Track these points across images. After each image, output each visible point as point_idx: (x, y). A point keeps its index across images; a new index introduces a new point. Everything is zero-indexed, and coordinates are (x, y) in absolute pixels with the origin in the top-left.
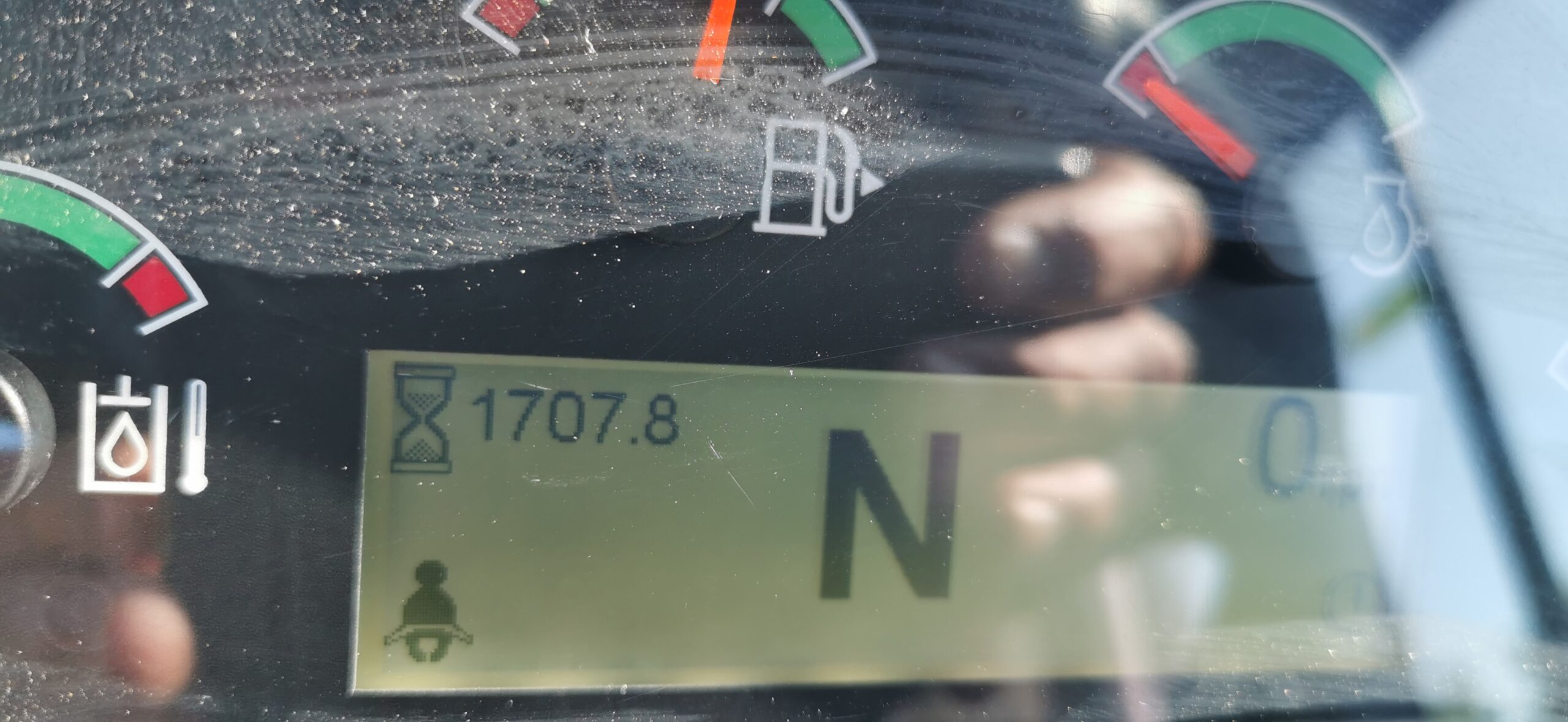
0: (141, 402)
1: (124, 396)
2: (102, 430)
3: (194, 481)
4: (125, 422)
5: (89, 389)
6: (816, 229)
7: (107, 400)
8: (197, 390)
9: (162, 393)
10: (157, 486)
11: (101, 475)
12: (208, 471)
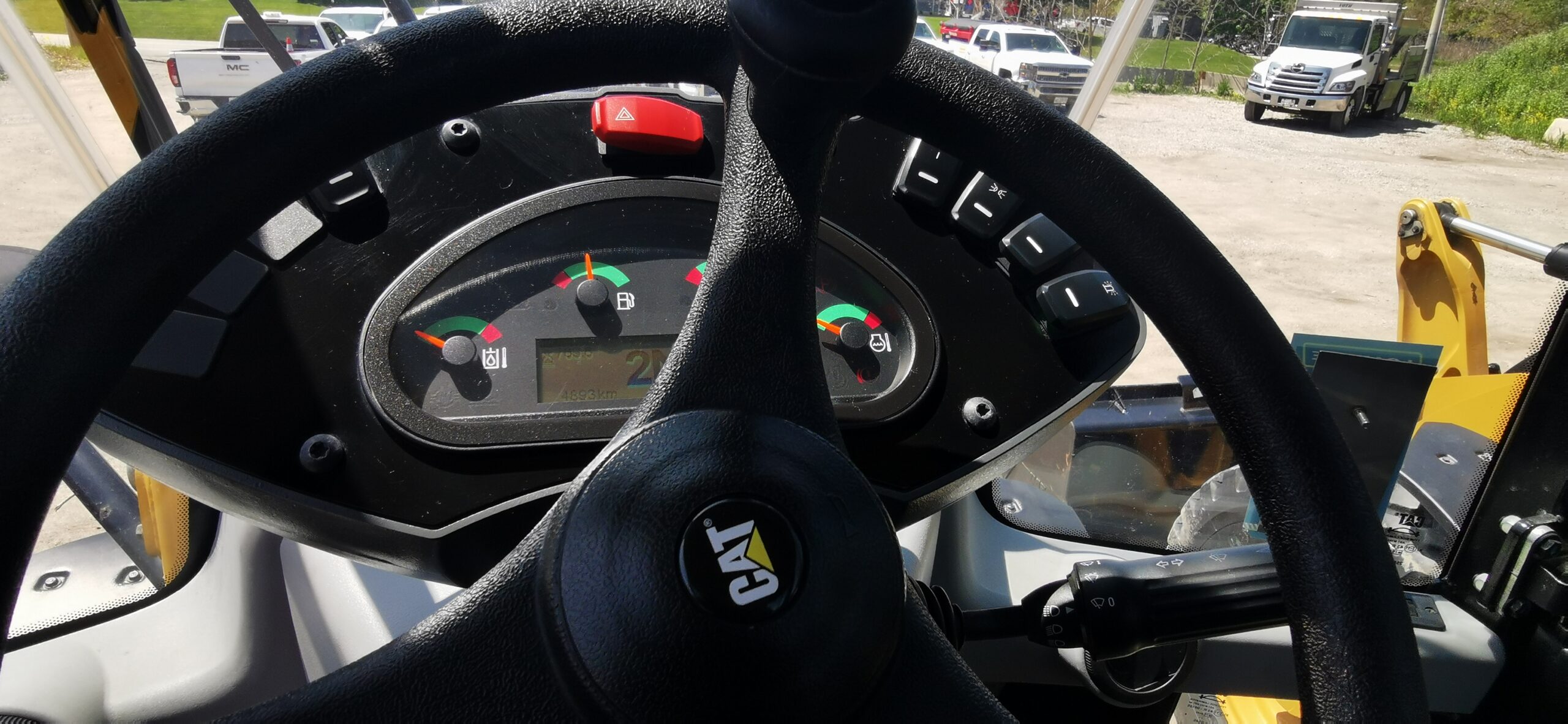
0: (494, 352)
1: (491, 351)
2: (487, 358)
3: (504, 366)
4: (491, 356)
5: (484, 351)
6: (628, 308)
7: (488, 352)
8: (504, 349)
9: (498, 350)
10: (497, 367)
11: (487, 366)
12: (507, 363)
